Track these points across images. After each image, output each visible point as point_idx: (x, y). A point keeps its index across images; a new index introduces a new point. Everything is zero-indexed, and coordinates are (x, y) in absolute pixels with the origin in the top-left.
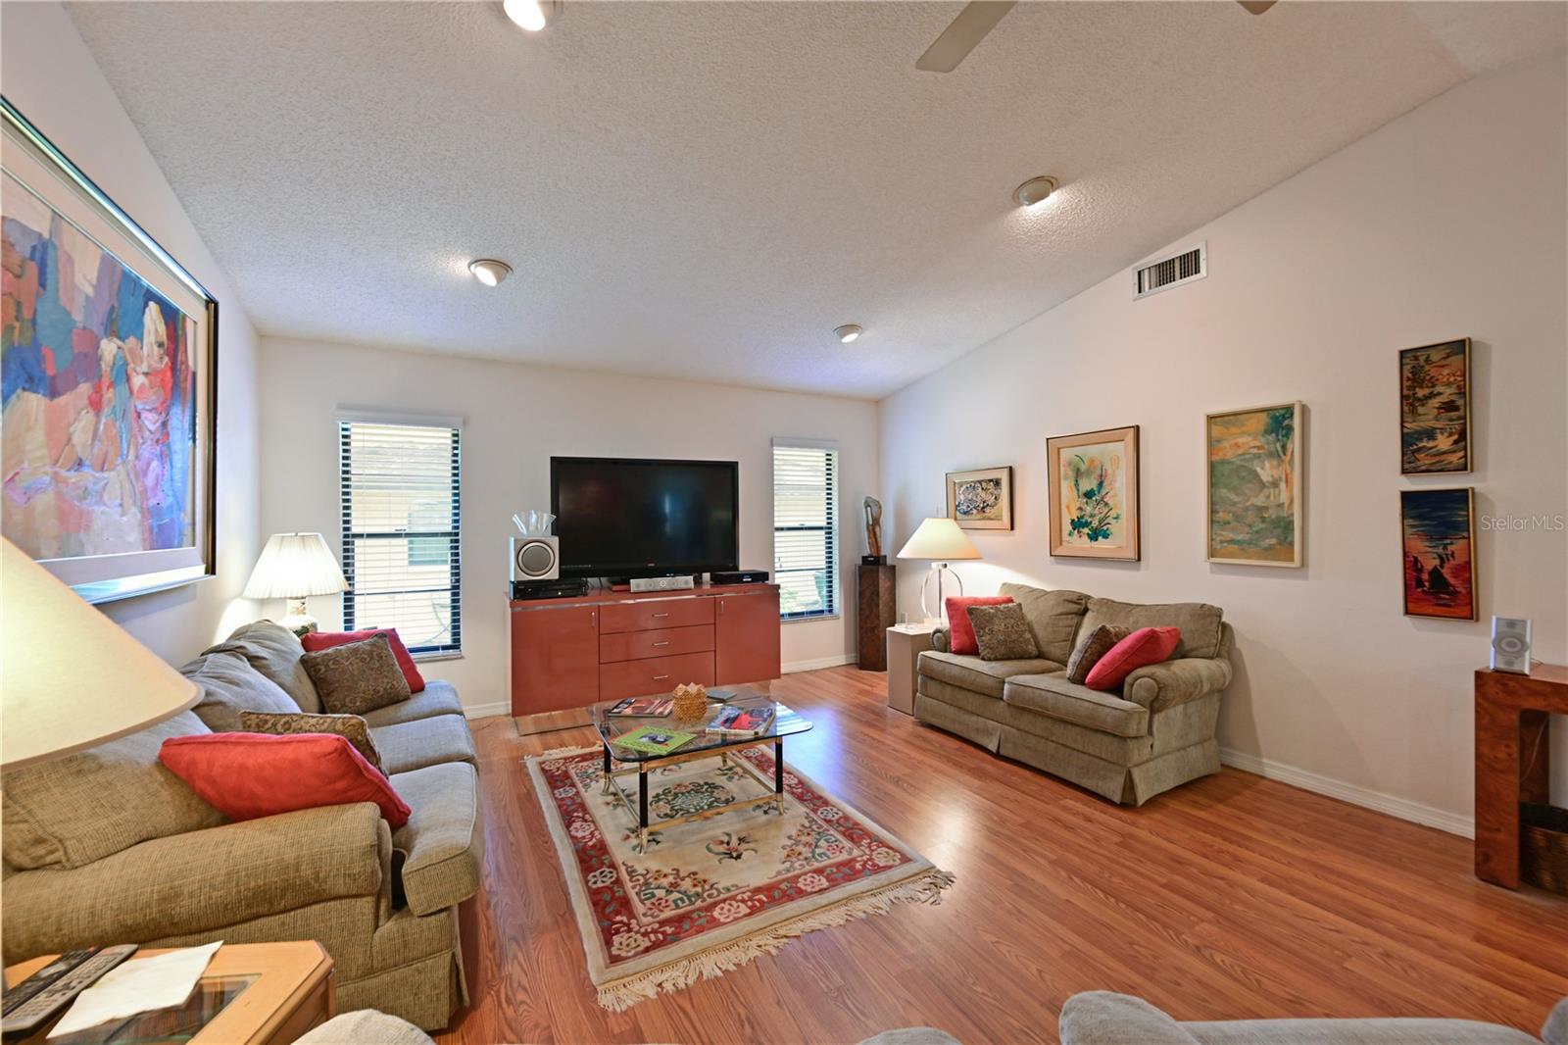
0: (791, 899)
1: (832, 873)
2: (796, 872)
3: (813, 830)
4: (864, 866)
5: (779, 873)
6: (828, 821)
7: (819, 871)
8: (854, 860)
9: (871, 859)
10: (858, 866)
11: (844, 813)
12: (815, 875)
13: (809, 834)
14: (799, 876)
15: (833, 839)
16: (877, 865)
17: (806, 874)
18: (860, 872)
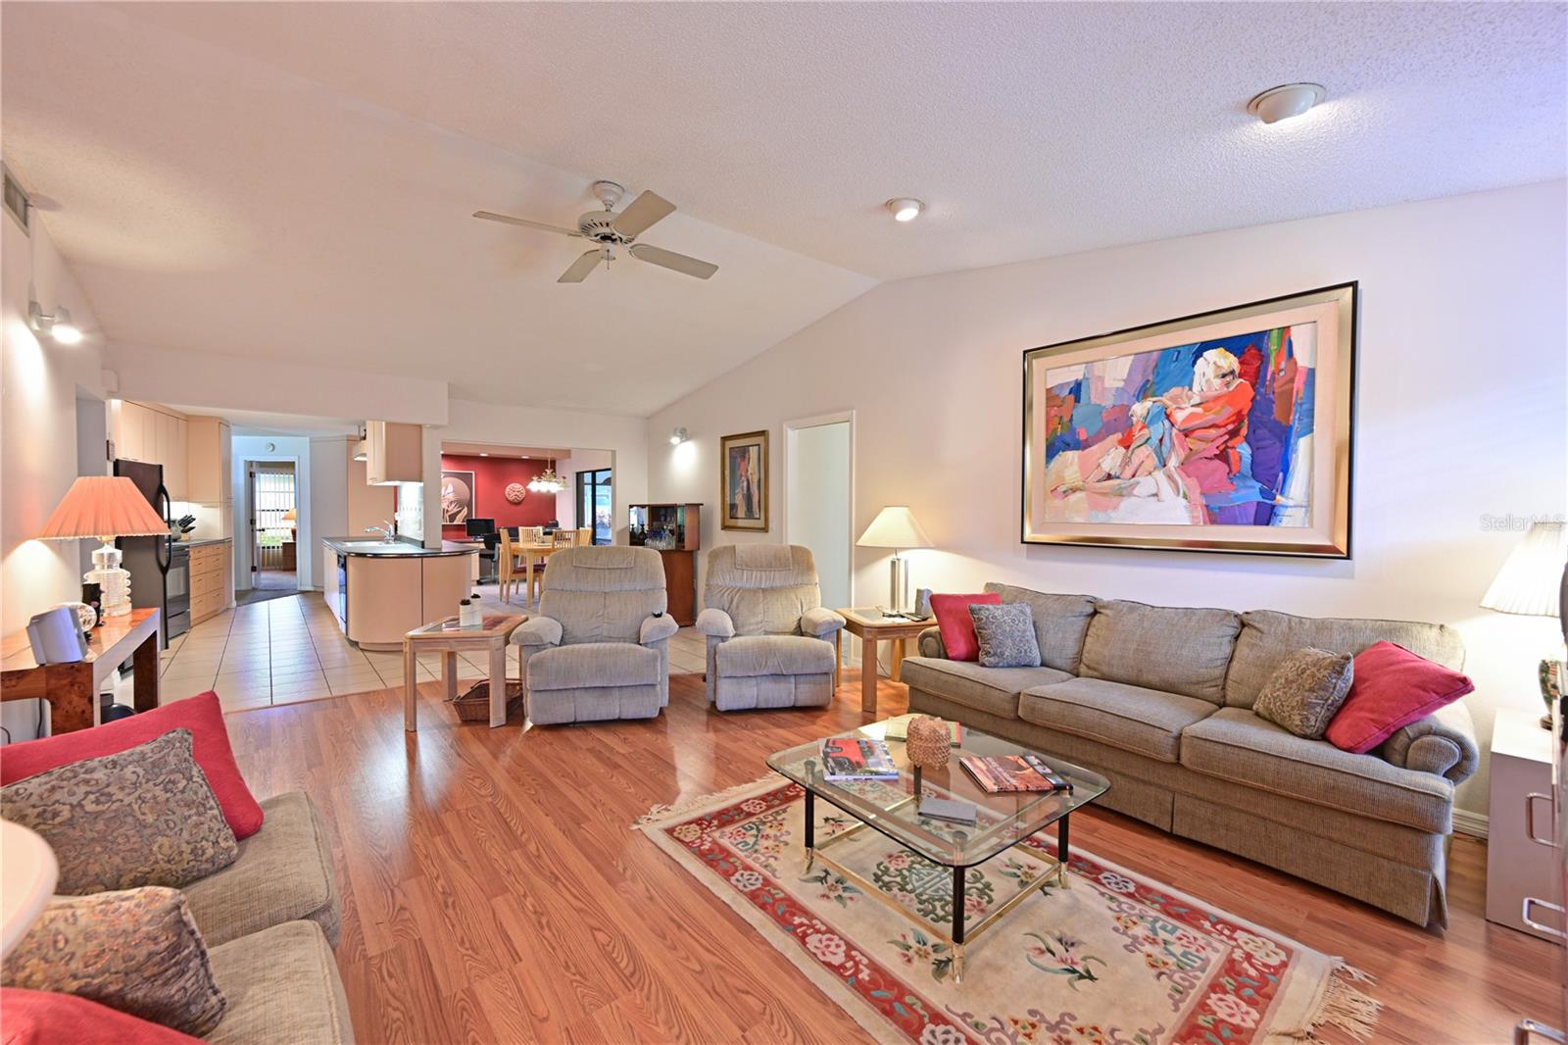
0: (768, 794)
1: (739, 815)
2: (770, 812)
3: (763, 854)
4: (710, 823)
5: (784, 811)
6: (747, 868)
7: (750, 815)
8: (719, 827)
9: (702, 829)
10: (715, 822)
11: (728, 880)
12: (753, 811)
13: (767, 848)
14: (766, 810)
15: (740, 846)
16: (698, 824)
17: (761, 812)
18: (714, 818)
